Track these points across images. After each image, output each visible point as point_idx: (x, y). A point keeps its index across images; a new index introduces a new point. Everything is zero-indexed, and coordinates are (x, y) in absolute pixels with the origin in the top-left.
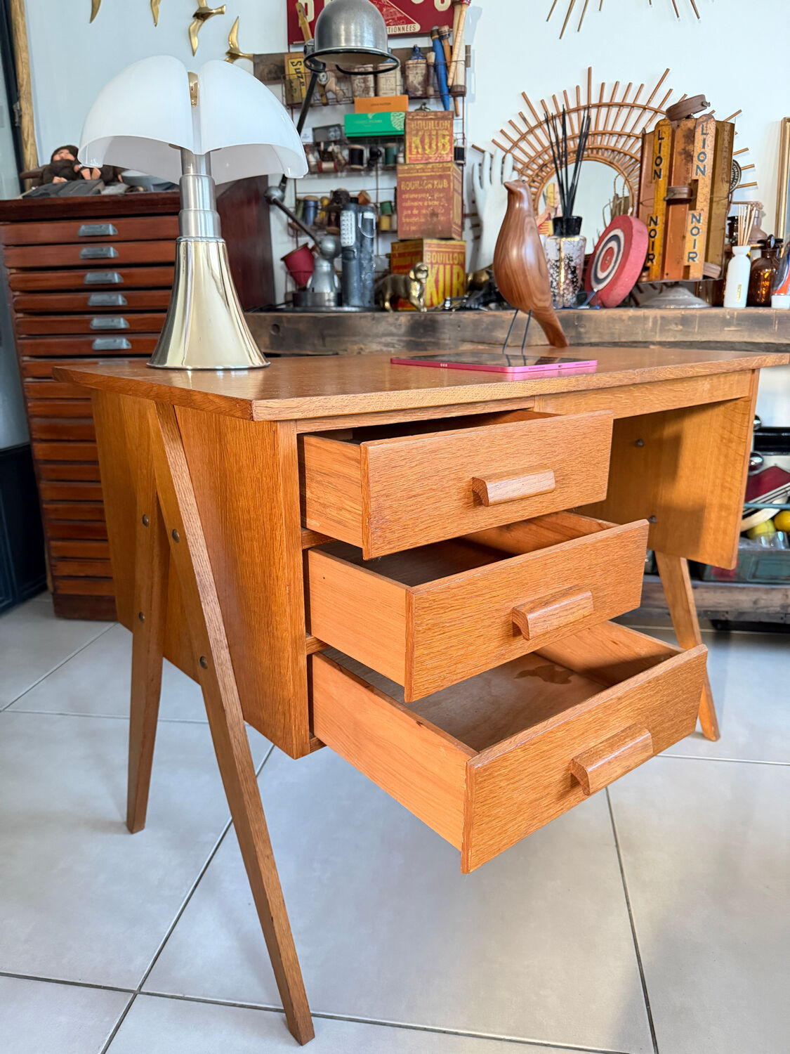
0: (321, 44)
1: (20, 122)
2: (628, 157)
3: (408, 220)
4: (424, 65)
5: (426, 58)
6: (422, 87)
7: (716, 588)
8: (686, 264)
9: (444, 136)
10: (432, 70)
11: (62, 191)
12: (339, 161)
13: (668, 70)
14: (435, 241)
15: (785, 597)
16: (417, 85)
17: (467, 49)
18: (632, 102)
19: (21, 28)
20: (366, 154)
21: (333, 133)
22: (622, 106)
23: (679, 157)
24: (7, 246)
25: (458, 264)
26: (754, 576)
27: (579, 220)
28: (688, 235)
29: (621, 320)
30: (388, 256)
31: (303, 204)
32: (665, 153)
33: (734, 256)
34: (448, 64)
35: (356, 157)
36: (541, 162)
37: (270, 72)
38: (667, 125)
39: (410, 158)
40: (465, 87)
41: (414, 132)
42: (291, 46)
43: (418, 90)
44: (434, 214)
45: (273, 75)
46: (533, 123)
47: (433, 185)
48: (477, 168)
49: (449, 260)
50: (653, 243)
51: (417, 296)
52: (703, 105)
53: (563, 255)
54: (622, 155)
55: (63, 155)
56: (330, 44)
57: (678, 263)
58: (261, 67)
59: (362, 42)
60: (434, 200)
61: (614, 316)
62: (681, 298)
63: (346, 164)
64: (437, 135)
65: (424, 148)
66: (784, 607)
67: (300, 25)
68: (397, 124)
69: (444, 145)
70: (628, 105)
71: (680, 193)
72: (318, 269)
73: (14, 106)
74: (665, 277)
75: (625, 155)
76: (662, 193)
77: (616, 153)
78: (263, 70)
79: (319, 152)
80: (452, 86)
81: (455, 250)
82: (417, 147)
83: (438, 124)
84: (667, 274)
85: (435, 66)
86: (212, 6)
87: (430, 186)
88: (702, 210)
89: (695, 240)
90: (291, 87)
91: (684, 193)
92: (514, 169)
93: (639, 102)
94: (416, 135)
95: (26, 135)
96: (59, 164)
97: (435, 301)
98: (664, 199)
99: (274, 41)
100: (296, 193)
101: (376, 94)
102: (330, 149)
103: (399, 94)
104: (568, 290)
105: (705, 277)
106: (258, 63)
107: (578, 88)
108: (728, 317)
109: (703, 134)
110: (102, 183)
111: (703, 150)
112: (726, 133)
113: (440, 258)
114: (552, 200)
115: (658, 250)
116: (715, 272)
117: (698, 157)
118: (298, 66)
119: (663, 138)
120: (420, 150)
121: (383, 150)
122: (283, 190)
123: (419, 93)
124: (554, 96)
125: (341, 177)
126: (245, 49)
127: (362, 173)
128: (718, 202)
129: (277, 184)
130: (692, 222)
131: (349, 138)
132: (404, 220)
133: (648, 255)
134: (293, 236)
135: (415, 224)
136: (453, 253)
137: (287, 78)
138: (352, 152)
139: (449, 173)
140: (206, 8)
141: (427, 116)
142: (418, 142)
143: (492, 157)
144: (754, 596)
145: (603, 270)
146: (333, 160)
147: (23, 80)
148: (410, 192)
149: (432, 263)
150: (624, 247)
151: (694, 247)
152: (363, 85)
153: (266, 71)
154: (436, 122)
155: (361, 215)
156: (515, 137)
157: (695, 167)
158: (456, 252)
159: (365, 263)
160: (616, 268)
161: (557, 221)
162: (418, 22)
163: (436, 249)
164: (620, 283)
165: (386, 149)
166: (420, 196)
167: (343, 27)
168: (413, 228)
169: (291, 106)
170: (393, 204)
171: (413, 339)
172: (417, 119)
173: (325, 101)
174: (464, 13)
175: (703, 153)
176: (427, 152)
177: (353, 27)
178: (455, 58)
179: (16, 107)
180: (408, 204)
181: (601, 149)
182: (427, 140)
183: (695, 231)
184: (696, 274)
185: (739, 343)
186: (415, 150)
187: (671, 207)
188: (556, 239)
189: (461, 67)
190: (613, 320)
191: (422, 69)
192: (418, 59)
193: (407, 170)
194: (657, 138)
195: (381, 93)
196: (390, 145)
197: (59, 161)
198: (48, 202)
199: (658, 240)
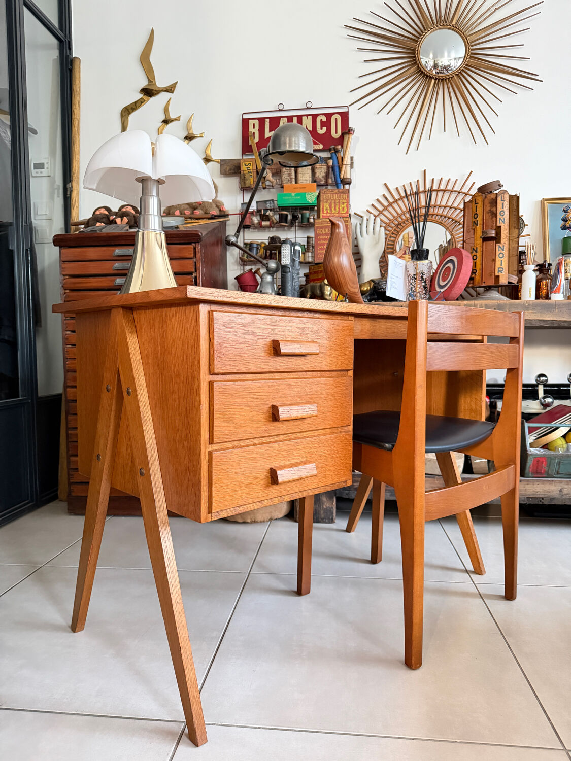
0: (274, 148)
1: (71, 195)
2: (451, 220)
3: (321, 251)
4: (325, 167)
5: (327, 163)
6: (325, 179)
7: (534, 481)
8: (497, 274)
9: (343, 203)
10: (331, 170)
11: (103, 230)
12: (273, 221)
13: (471, 172)
16: (321, 178)
17: (352, 158)
18: (451, 189)
19: (77, 142)
20: (290, 217)
21: (268, 205)
22: (445, 191)
23: (487, 214)
24: (64, 262)
26: (558, 473)
27: (428, 251)
28: (497, 257)
30: (306, 275)
31: (250, 246)
32: (479, 211)
33: (525, 271)
34: (340, 167)
35: (283, 218)
36: (397, 222)
37: (230, 170)
38: (480, 196)
39: (323, 215)
40: (351, 180)
41: (325, 201)
42: (244, 155)
43: (322, 181)
45: (232, 171)
46: (391, 200)
48: (358, 226)
50: (475, 263)
51: (329, 294)
52: (499, 185)
53: (418, 271)
54: (447, 218)
55: (101, 211)
56: (280, 148)
57: (491, 275)
58: (225, 167)
59: (299, 147)
62: (494, 296)
63: (277, 223)
64: (339, 202)
65: (331, 210)
67: (250, 144)
68: (311, 199)
69: (343, 208)
70: (449, 191)
71: (491, 234)
72: (264, 279)
73: (68, 185)
74: (483, 284)
75: (449, 218)
76: (479, 233)
77: (443, 217)
78: (226, 168)
79: (261, 215)
80: (342, 179)
82: (327, 209)
83: (340, 196)
84: (484, 282)
85: (333, 168)
86: (196, 132)
88: (505, 243)
89: (502, 261)
90: (245, 177)
91: (493, 233)
92: (381, 226)
93: (455, 189)
94: (327, 202)
95: (74, 201)
96: (100, 216)
98: (481, 238)
99: (233, 152)
100: (244, 240)
101: (296, 182)
102: (268, 214)
103: (310, 182)
104: (422, 292)
105: (509, 282)
106: (223, 164)
107: (418, 181)
108: (527, 305)
109: (502, 201)
110: (128, 226)
111: (502, 210)
112: (514, 201)
114: (407, 243)
115: (478, 267)
116: (515, 280)
117: (500, 213)
118: (249, 166)
119: (477, 203)
120: (329, 211)
121: (300, 216)
122: (237, 238)
123: (323, 182)
124: (404, 186)
125: (272, 231)
126: (214, 157)
127: (286, 228)
128: (512, 241)
129: (234, 234)
130: (499, 250)
131: (279, 207)
132: (319, 251)
133: (473, 270)
134: (241, 265)
137: (242, 172)
138: (281, 216)
140: (193, 134)
141: (333, 191)
142: (328, 206)
143: (367, 220)
144: (559, 487)
145: (444, 281)
146: (269, 220)
147: (75, 171)
148: (323, 235)
150: (458, 265)
151: (501, 265)
152: (288, 177)
153: (228, 169)
154: (339, 195)
155: (293, 247)
156: (381, 208)
157: (498, 219)
159: (295, 276)
160: (452, 280)
161: (413, 252)
162: (322, 144)
164: (456, 286)
165: (302, 215)
167: (288, 139)
169: (244, 189)
170: (306, 246)
172: (328, 193)
173: (265, 186)
174: (350, 139)
175: (503, 211)
176: (333, 212)
177: (293, 139)
178: (345, 163)
179: (69, 185)
180: (322, 242)
181: (434, 215)
182: (333, 205)
183: (501, 256)
184: (503, 281)
185: (535, 320)
186: (326, 211)
187: (484, 243)
188: (413, 262)
189: (349, 168)
191: (324, 169)
192: (322, 163)
193: (321, 222)
194: (474, 203)
195: (299, 182)
196: (304, 211)
197: (100, 214)
198: (96, 235)
199: (478, 261)
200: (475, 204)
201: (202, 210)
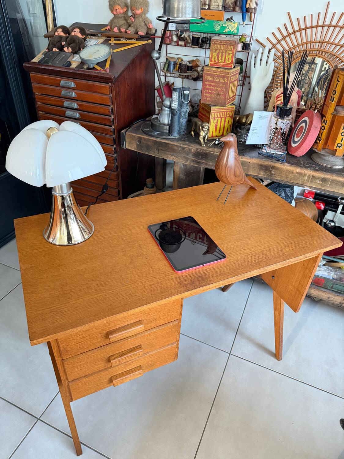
3: (206, 95)
6: (233, 5)
8: (335, 148)
9: (229, 54)
12: (188, 41)
14: (217, 107)
15: (342, 300)
16: (230, 4)
21: (186, 25)
25: (229, 117)
26: (332, 288)
28: (340, 135)
29: (292, 173)
31: (168, 62)
32: (338, 89)
39: (211, 63)
40: (255, 9)
43: (231, 6)
44: (218, 94)
47: (220, 80)
49: (224, 115)
50: (322, 132)
53: (278, 127)
60: (219, 88)
61: (290, 170)
64: (226, 53)
65: (218, 59)
66: (340, 303)
68: (217, 27)
69: (229, 60)
71: (340, 114)
72: (163, 111)
76: (332, 109)
79: (178, 36)
80: (248, 7)
81: (228, 110)
82: (215, 59)
83: (227, 47)
84: (328, 146)
87: (218, 80)
89: (343, 138)
97: (214, 135)
98: (332, 114)
100: (167, 53)
107: (319, 13)
113: (219, 115)
115: (323, 137)
119: (339, 81)
120: (216, 60)
123: (231, 9)
124: (305, 17)
130: (343, 129)
131: (192, 32)
132: (204, 94)
133: (319, 137)
135: (209, 97)
136: (227, 112)
139: (228, 75)
141: (221, 42)
144: (329, 295)
145: (297, 136)
146: (184, 41)
148: (209, 81)
149: (214, 118)
151: (341, 142)
154: (226, 46)
155: (183, 92)
156: (280, 37)
158: (228, 111)
159: (183, 114)
160: (301, 141)
163: (217, 111)
166: (213, 84)
168: (208, 99)
171: (196, 159)
172: (216, 44)
176: (219, 61)
180: (207, 87)
181: (324, 51)
182: (220, 55)
183: (343, 134)
184: (339, 154)
186: (214, 60)
188: (276, 118)
190: (289, 172)
193: (208, 70)
199: (325, 132)
200: (337, 81)
201: (134, 27)
